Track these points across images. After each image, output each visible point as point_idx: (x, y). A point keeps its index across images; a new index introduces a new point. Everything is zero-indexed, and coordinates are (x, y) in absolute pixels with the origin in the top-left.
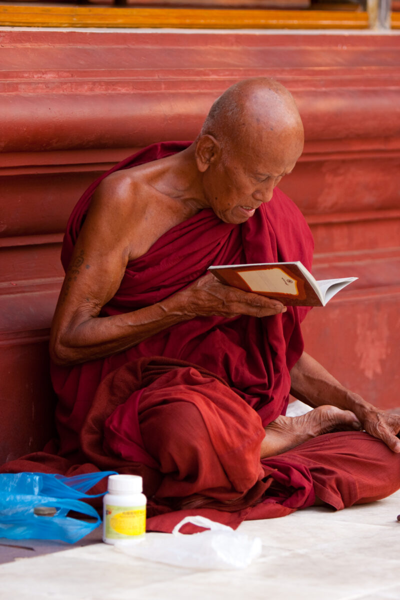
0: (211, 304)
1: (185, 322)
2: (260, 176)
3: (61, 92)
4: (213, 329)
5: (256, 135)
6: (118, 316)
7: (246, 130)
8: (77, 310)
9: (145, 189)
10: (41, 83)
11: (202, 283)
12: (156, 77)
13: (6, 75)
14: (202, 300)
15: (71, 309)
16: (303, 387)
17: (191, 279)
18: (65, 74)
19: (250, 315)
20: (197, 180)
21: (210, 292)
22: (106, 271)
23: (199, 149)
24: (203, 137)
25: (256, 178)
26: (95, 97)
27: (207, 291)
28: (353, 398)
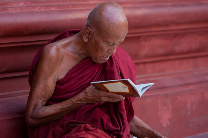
0: (93, 98)
1: (82, 106)
2: (110, 43)
3: (27, 11)
4: (95, 108)
5: (107, 26)
6: (54, 105)
7: (103, 24)
8: (36, 103)
9: (62, 50)
10: (18, 7)
11: (89, 89)
12: (67, 3)
13: (3, 4)
14: (89, 96)
15: (33, 103)
16: (135, 130)
17: (84, 87)
18: (28, 3)
19: (110, 101)
20: (84, 45)
21: (92, 93)
22: (47, 86)
23: (84, 33)
24: (85, 27)
25: (108, 44)
26: (41, 13)
27: (91, 92)
28: (157, 134)
